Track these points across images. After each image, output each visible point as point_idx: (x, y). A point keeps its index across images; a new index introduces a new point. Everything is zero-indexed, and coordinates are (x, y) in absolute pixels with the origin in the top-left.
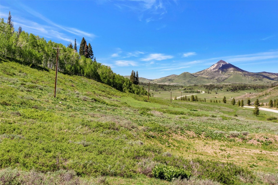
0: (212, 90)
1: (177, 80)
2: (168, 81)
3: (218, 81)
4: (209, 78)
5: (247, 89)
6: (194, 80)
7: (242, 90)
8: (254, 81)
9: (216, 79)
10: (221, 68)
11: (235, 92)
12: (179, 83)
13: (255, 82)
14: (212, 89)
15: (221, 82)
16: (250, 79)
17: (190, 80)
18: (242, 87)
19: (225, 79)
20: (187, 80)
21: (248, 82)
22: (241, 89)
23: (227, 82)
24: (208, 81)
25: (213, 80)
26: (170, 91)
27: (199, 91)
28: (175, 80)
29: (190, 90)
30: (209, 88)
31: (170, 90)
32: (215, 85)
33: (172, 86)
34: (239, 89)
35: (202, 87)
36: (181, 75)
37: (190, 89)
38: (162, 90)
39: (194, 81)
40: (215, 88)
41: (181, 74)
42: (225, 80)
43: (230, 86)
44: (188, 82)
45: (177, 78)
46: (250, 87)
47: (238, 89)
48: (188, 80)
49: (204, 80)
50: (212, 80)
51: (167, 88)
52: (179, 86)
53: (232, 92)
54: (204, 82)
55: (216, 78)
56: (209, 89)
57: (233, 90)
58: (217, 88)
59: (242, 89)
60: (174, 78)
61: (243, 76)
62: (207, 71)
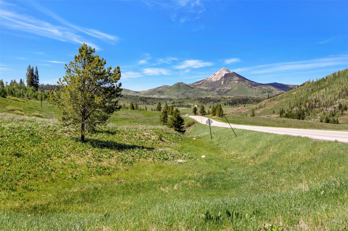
0: (207, 104)
1: (169, 92)
2: (157, 93)
3: (219, 94)
4: (208, 89)
5: (248, 103)
6: (189, 92)
7: (243, 104)
8: (262, 93)
9: (217, 91)
10: (223, 77)
11: (234, 106)
12: (171, 96)
13: (263, 95)
14: (207, 103)
15: (223, 94)
16: (257, 91)
17: (185, 92)
18: (243, 100)
19: (228, 91)
20: (181, 93)
21: (255, 95)
22: (242, 102)
23: (229, 95)
24: (207, 93)
25: (213, 93)
26: (154, 105)
27: (191, 105)
28: (166, 92)
29: (179, 104)
30: (203, 101)
31: (155, 103)
32: (212, 98)
33: (158, 99)
34: (240, 102)
35: (195, 100)
36: (174, 86)
37: (180, 103)
38: (144, 103)
39: (189, 94)
40: (211, 101)
41: (174, 85)
42: (228, 93)
43: (230, 99)
44: (183, 94)
45: (169, 89)
46: (253, 100)
47: (238, 103)
48: (183, 92)
49: (202, 92)
51: (150, 100)
52: (167, 99)
53: (231, 106)
54: (202, 95)
55: (217, 90)
56: (204, 103)
57: (232, 104)
58: (213, 101)
59: (243, 103)
60: (165, 90)
61: (250, 88)
62: (206, 82)
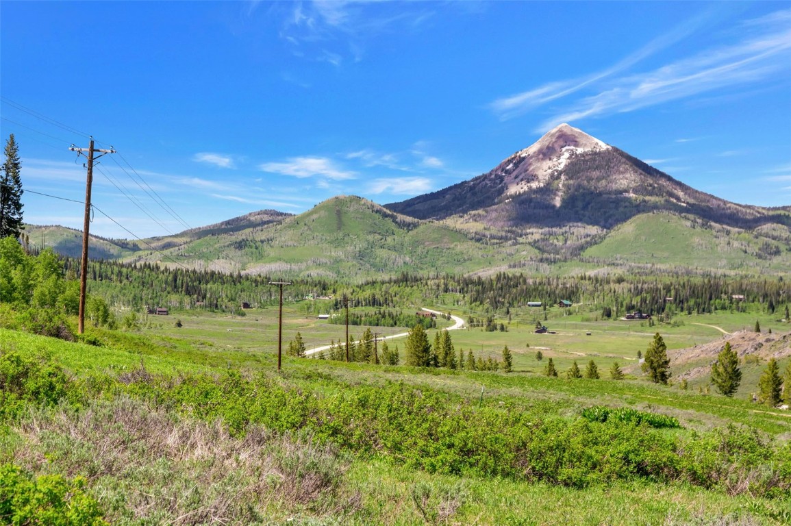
0: (512, 310)
1: (290, 243)
2: (232, 252)
3: (545, 255)
4: (487, 233)
5: (724, 308)
6: (394, 248)
7: (695, 313)
8: (760, 256)
9: (534, 244)
10: (560, 173)
11: (652, 324)
12: (303, 266)
13: (767, 263)
14: (511, 305)
15: (565, 260)
16: (736, 244)
17: (372, 245)
18: (694, 292)
19: (589, 244)
20: (350, 248)
21: (724, 262)
22: (692, 302)
23: (598, 264)
24: (480, 253)
25: (512, 250)
26: (243, 315)
27: (433, 315)
28: (276, 243)
29: (372, 310)
30: (491, 294)
31: (246, 306)
32: (530, 281)
33: (256, 281)
34: (680, 302)
35: (446, 290)
36: (315, 216)
37: (374, 302)
38: (193, 306)
39: (393, 255)
40: (528, 294)
41: (317, 209)
42: (590, 252)
43: (625, 285)
44: (361, 256)
45: (291, 232)
46: (741, 291)
47: (673, 307)
48: (361, 245)
49: (461, 247)
50: (508, 248)
51: (223, 291)
52: (305, 283)
53: (637, 323)
54: (461, 260)
55: (530, 238)
56: (496, 304)
57: (640, 312)
58: (541, 296)
59: (698, 305)
60: (272, 235)
61: (698, 229)
62: (474, 194)
